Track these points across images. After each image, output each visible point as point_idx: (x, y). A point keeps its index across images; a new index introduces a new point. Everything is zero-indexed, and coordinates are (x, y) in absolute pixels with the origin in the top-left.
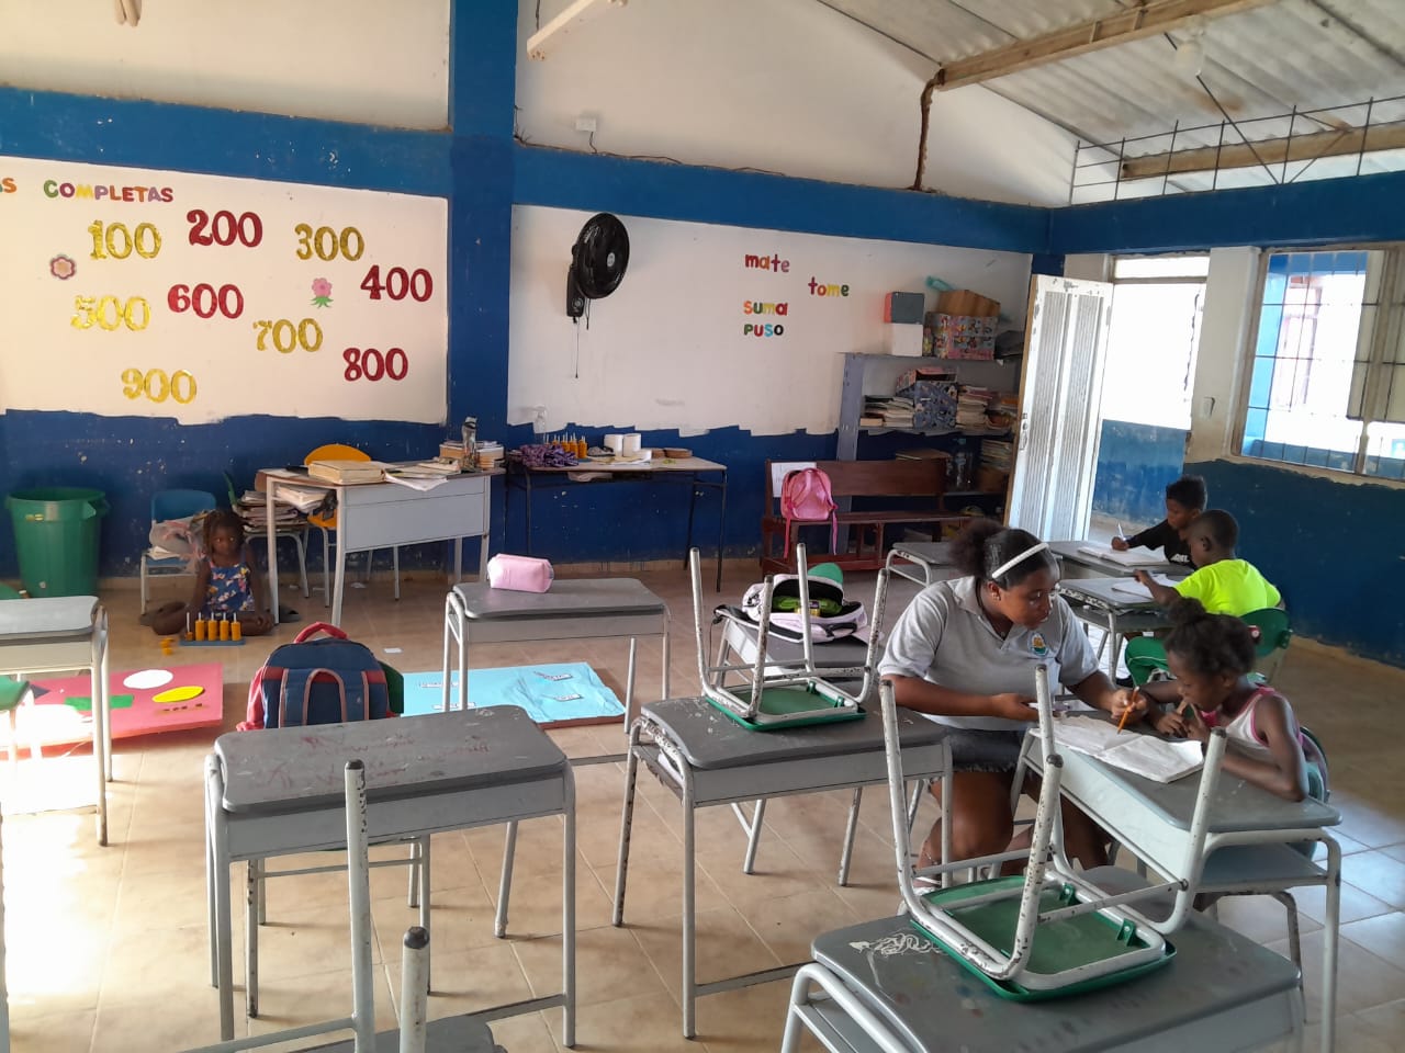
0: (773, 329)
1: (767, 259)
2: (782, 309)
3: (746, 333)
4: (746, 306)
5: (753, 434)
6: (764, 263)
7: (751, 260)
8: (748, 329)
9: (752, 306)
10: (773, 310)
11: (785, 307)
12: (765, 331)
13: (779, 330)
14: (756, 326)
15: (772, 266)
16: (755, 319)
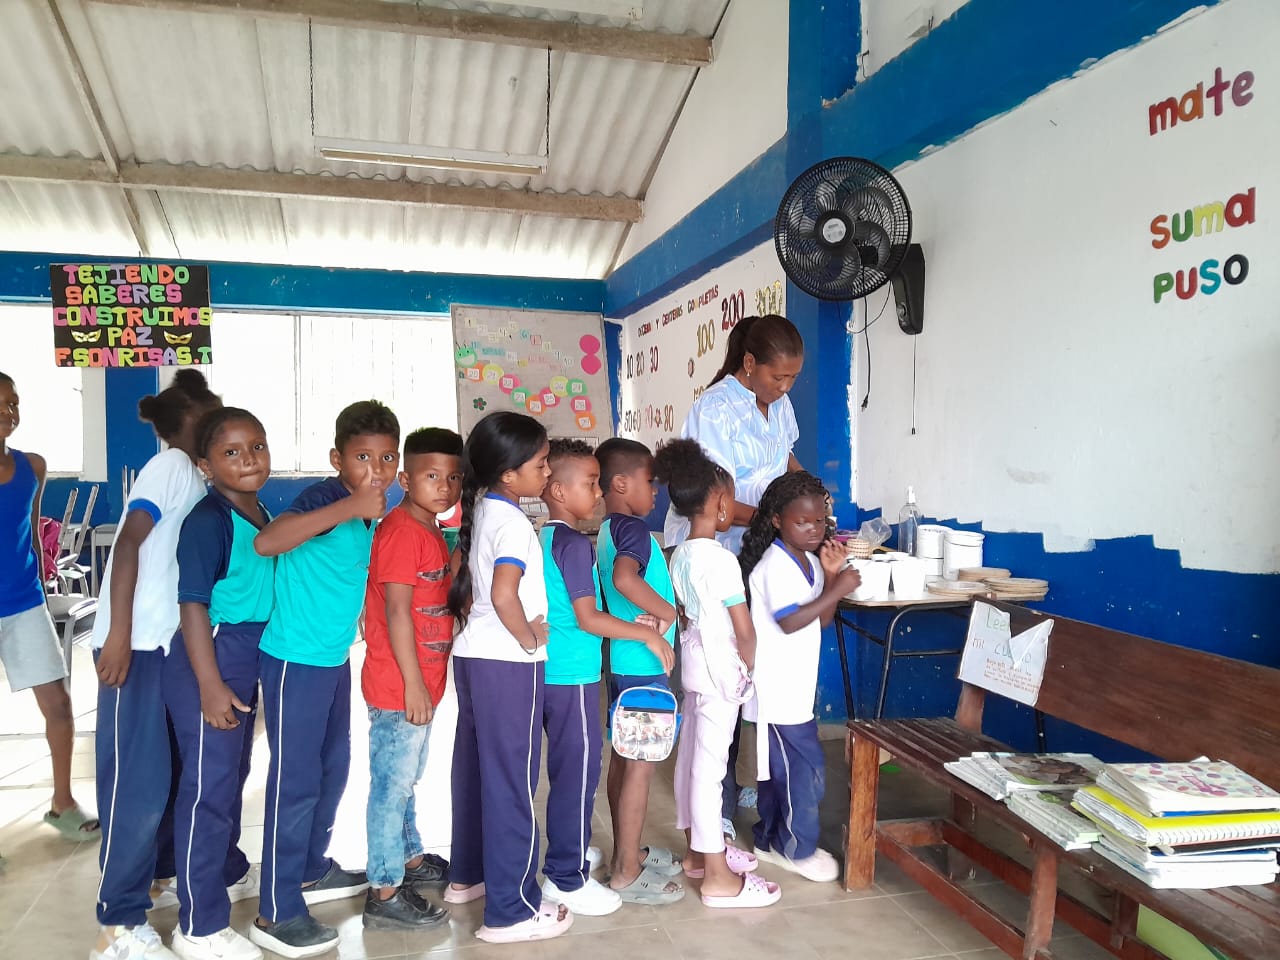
0: (1219, 271)
1: (1195, 95)
2: (1242, 209)
3: (1157, 299)
4: (1155, 229)
5: (1185, 563)
6: (1188, 107)
7: (1164, 113)
8: (1161, 284)
9: (1168, 225)
10: (1218, 218)
11: (1247, 201)
12: (1201, 281)
13: (1236, 270)
14: (1180, 274)
15: (1208, 104)
16: (1180, 257)
